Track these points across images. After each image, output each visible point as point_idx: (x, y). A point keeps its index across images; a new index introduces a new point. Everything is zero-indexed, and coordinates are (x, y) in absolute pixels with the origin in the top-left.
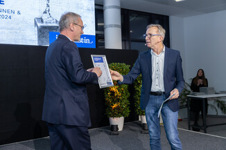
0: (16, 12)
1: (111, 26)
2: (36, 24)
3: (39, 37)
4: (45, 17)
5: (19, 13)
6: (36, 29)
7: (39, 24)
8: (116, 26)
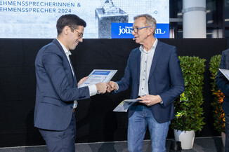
0: (76, 5)
1: (191, 9)
2: (96, 15)
3: (100, 29)
4: (107, 7)
5: (79, 5)
6: (97, 21)
7: (101, 16)
8: (198, 9)
